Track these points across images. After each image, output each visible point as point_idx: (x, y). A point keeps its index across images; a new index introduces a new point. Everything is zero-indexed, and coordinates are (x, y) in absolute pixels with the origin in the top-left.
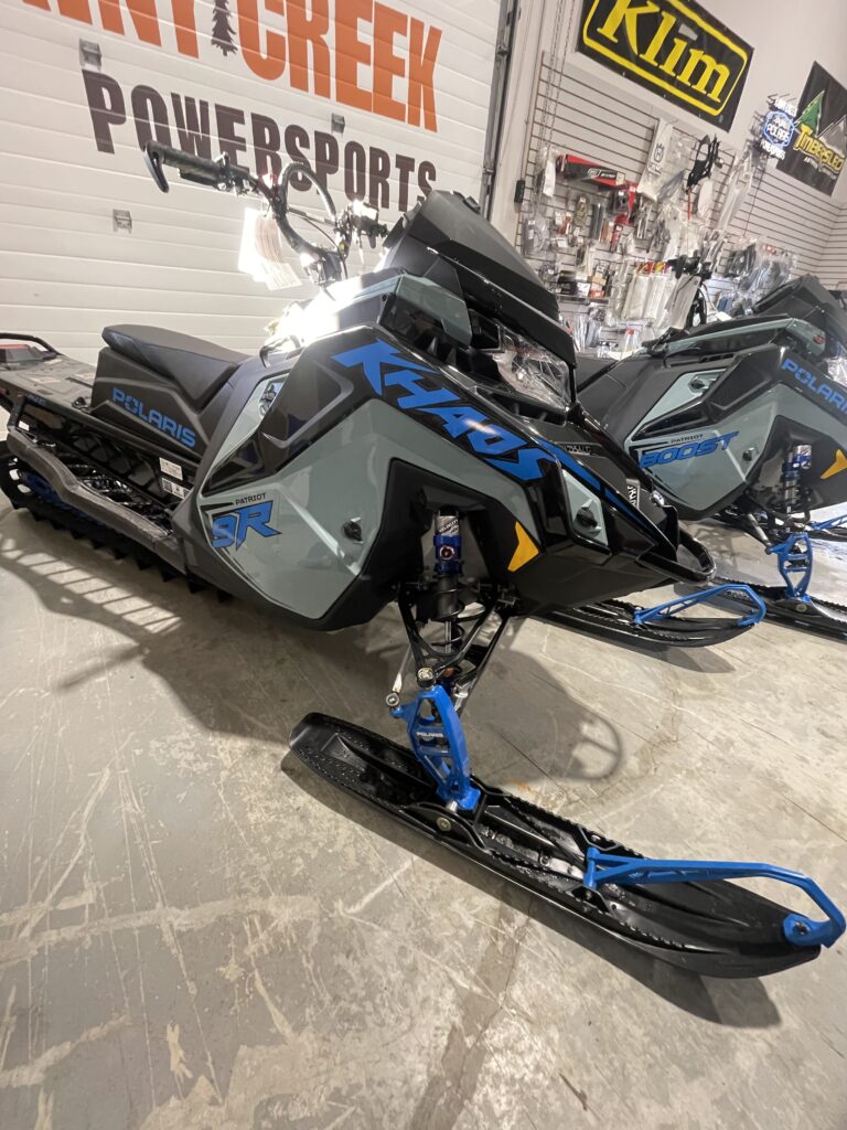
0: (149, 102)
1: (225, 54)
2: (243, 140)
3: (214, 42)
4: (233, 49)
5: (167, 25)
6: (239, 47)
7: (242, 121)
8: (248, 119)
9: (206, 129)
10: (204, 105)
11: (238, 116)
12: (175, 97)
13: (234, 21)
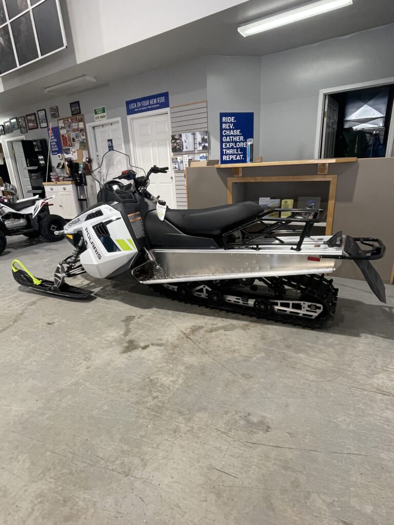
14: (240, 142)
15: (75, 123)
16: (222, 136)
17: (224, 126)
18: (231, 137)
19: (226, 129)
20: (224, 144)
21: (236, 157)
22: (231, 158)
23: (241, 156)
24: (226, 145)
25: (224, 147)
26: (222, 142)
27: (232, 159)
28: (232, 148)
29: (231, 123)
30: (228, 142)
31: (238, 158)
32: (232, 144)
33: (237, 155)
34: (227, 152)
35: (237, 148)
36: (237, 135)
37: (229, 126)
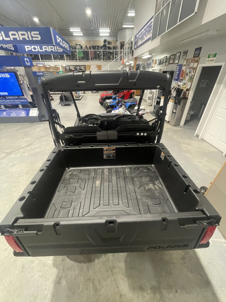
15: (193, 63)
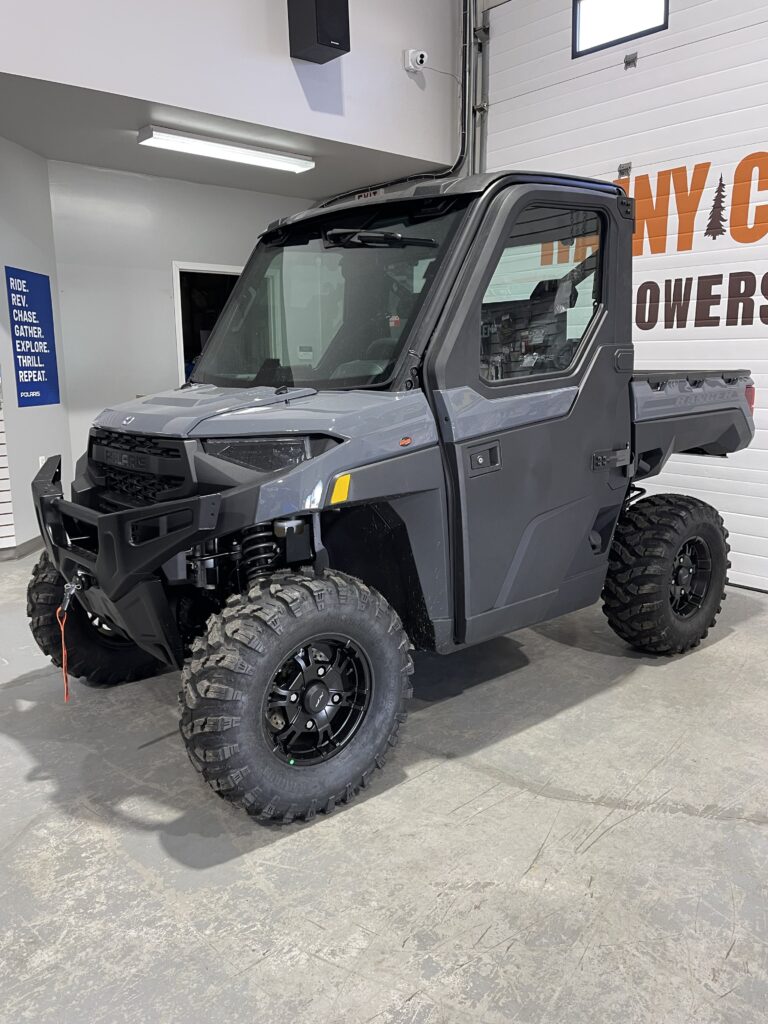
0: (649, 292)
1: (714, 238)
2: (719, 297)
3: (706, 234)
4: (722, 232)
5: (672, 239)
6: (728, 229)
7: (720, 283)
8: (726, 280)
9: (687, 298)
10: (689, 281)
11: (718, 279)
12: (668, 282)
13: (726, 214)
14: (39, 340)
16: (13, 323)
17: (13, 300)
18: (26, 327)
19: (17, 308)
20: (17, 342)
21: (36, 374)
22: (30, 377)
23: (43, 372)
24: (20, 348)
25: (18, 350)
26: (14, 338)
27: (32, 379)
28: (29, 353)
29: (21, 293)
30: (22, 338)
31: (40, 378)
32: (29, 344)
33: (38, 369)
34: (24, 361)
35: (36, 354)
36: (32, 324)
37: (21, 302)
